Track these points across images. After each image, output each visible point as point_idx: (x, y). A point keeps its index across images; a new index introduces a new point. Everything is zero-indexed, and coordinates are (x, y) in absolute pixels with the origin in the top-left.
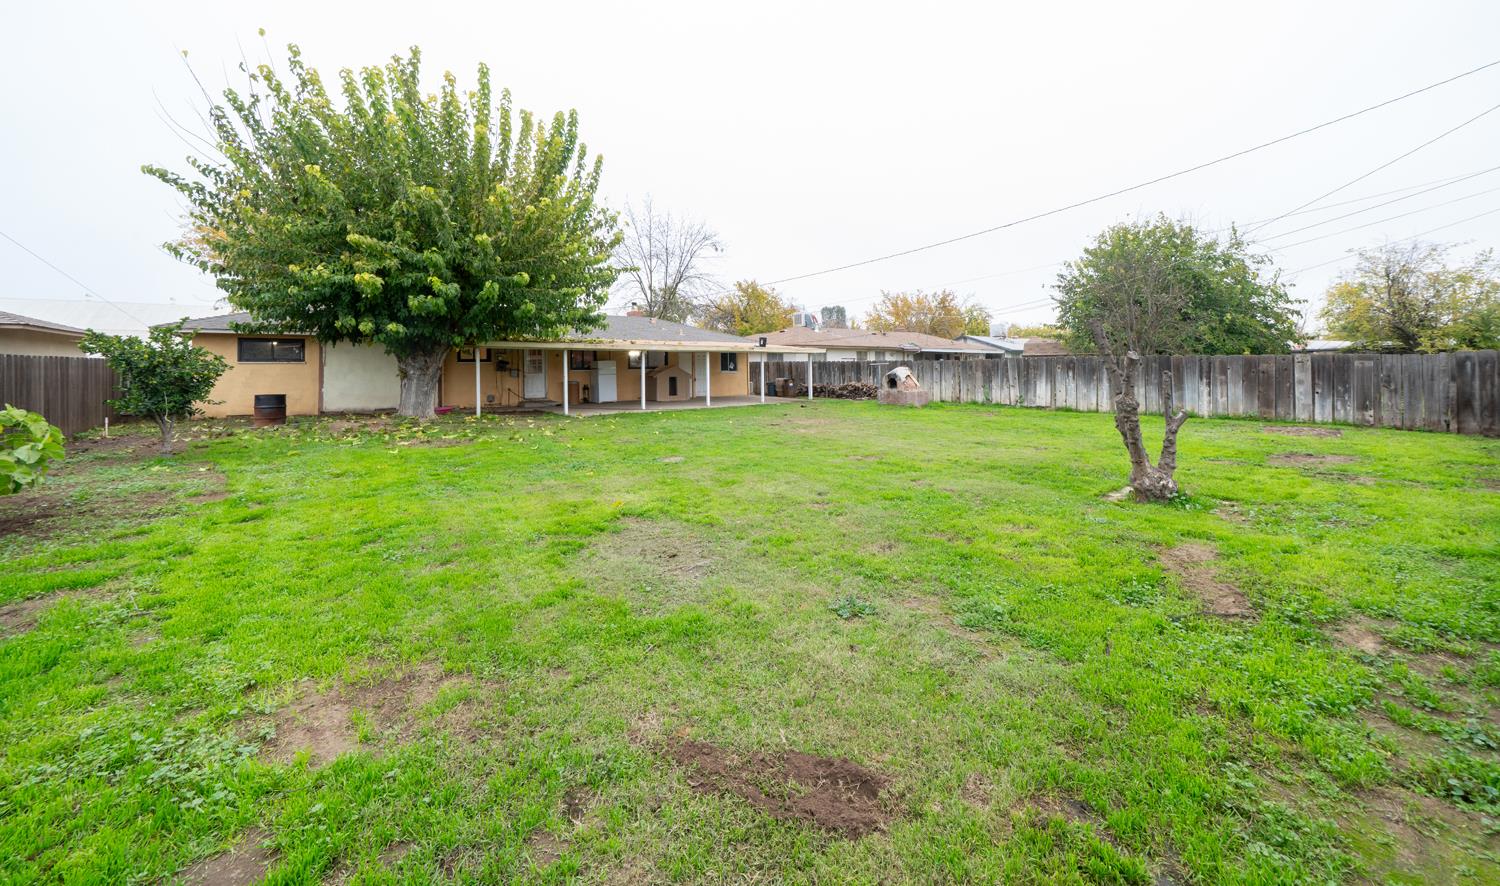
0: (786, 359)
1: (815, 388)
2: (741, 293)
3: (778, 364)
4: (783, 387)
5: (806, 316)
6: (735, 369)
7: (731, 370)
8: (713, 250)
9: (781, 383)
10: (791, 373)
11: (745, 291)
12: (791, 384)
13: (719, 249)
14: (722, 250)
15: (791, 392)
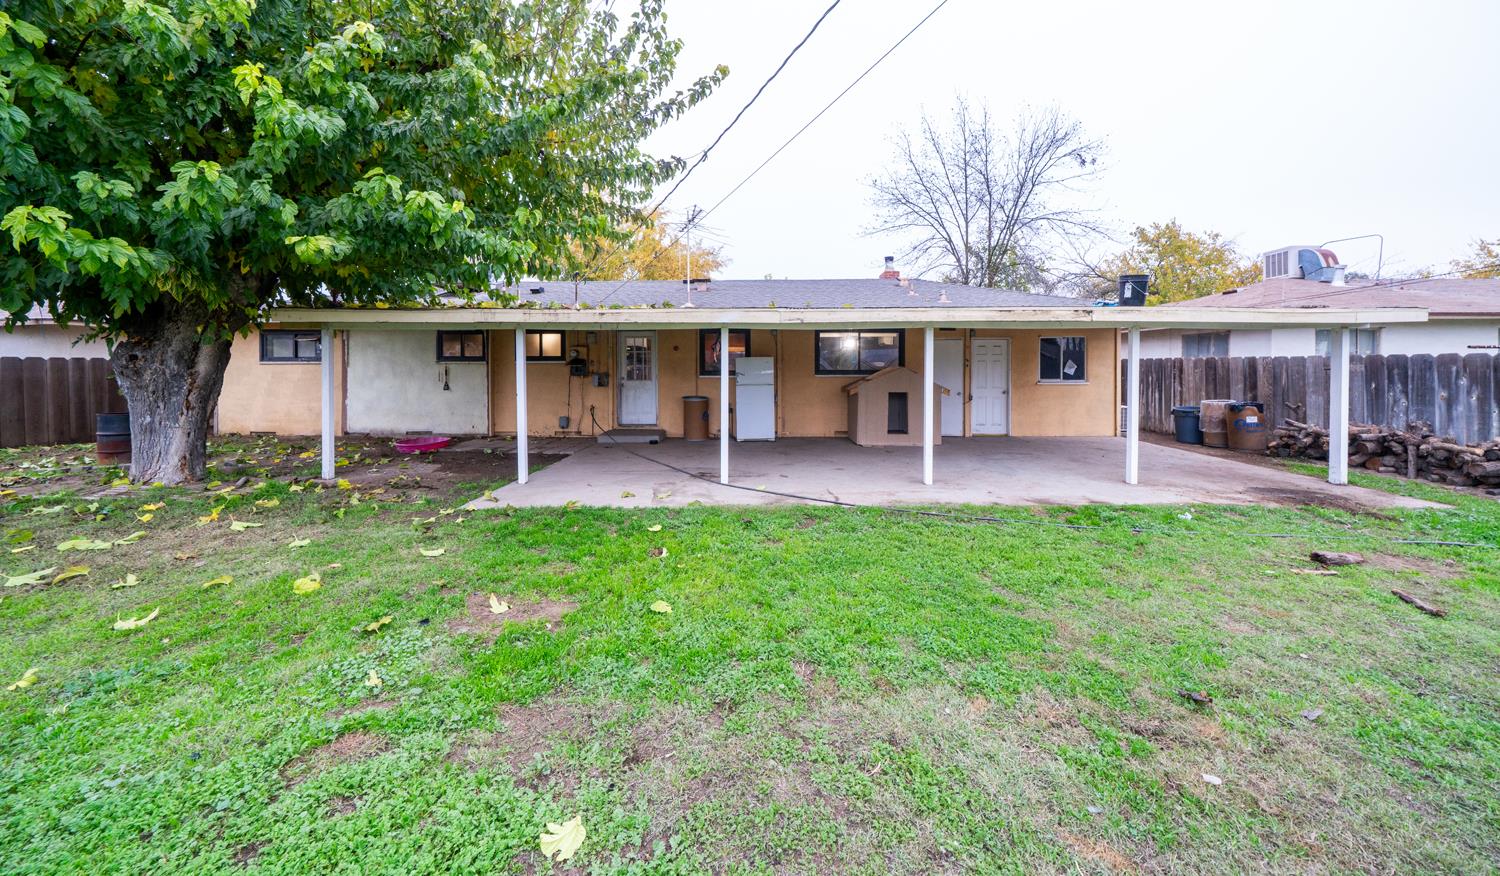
0: (1240, 350)
1: (1355, 441)
2: (1144, 248)
3: (1210, 365)
4: (1223, 423)
5: (1301, 254)
6: (1080, 374)
7: (1067, 377)
8: (1076, 163)
9: (1218, 414)
10: (1253, 387)
11: (1154, 243)
12: (1252, 419)
13: (1088, 159)
14: (1094, 161)
15: (1253, 440)
